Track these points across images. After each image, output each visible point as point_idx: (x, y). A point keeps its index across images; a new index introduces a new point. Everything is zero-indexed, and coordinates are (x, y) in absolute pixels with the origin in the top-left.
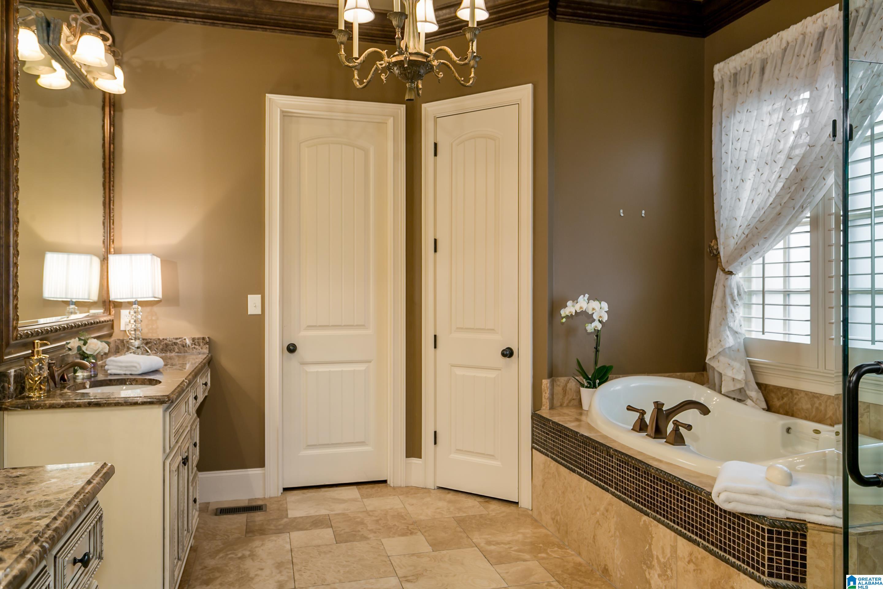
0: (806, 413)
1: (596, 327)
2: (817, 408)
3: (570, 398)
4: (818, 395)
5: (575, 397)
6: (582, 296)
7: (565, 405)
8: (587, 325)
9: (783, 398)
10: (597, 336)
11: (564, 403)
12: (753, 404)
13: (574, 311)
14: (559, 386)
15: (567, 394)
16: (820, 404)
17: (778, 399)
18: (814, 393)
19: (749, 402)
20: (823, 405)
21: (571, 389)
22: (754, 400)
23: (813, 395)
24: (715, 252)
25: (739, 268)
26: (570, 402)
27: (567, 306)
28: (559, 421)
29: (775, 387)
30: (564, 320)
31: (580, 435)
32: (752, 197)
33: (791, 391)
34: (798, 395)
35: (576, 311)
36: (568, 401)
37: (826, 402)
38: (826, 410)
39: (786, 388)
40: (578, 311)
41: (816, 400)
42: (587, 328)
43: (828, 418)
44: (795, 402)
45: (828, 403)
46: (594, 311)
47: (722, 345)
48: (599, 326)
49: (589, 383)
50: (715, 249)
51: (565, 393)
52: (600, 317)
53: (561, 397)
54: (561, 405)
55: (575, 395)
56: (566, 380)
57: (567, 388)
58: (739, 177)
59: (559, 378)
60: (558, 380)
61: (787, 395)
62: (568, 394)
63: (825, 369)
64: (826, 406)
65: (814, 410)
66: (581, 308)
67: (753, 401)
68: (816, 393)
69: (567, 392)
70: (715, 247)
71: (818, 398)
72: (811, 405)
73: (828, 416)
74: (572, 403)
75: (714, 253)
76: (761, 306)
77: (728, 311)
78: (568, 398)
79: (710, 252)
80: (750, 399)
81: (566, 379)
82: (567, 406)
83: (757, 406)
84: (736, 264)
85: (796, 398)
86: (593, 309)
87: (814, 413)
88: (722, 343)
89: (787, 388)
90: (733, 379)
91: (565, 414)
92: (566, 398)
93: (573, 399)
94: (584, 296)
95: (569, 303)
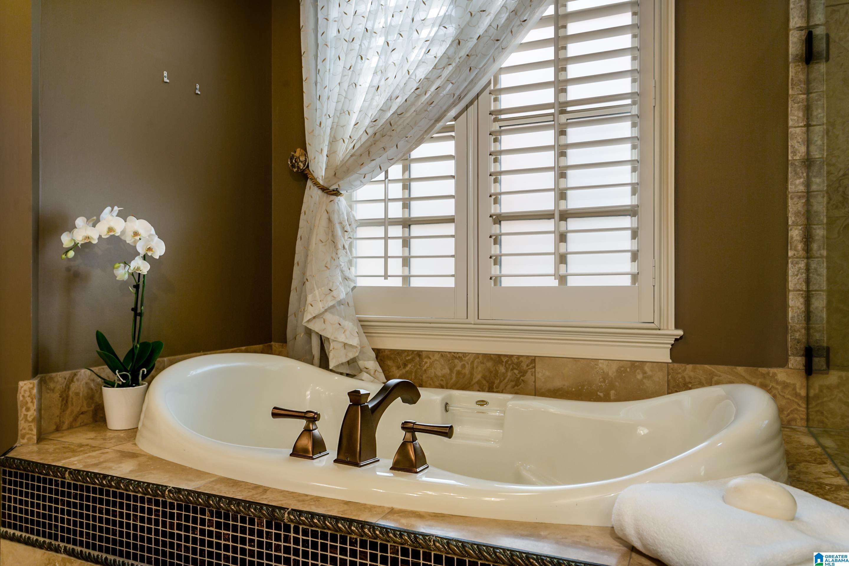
0: (442, 380)
1: (138, 269)
2: (459, 373)
3: (76, 410)
4: (461, 355)
5: (85, 409)
6: (108, 209)
7: (65, 426)
8: (117, 265)
9: (405, 365)
10: (137, 287)
11: (64, 423)
12: (372, 378)
13: (98, 236)
14: (53, 390)
15: (69, 404)
16: (463, 366)
17: (398, 368)
18: (455, 353)
19: (365, 375)
20: (468, 367)
21: (77, 394)
22: (372, 372)
23: (453, 356)
24: (301, 165)
25: (358, 183)
26: (75, 420)
27: (75, 227)
28: (85, 466)
29: (392, 351)
30: (71, 254)
31: (170, 491)
32: (375, 84)
33: (419, 354)
34: (430, 358)
35: (100, 236)
36: (71, 419)
37: (473, 362)
38: (472, 374)
39: (411, 351)
40: (103, 237)
41: (456, 361)
42: (115, 272)
43: (474, 384)
44: (425, 367)
45: (475, 364)
46: (137, 238)
47: (333, 297)
48: (145, 268)
49: (124, 377)
50: (302, 162)
51: (67, 402)
52: (150, 249)
53: (57, 412)
54: (58, 429)
55: (85, 405)
56: (67, 376)
57: (70, 393)
58: (355, 54)
59: (54, 374)
60: (51, 379)
61: (412, 360)
62: (72, 404)
63: (478, 319)
64: (473, 368)
65: (454, 375)
66: (110, 230)
67: (370, 374)
68: (458, 353)
69: (70, 399)
70: (302, 159)
71: (460, 358)
72: (450, 369)
73: (475, 380)
74: (79, 421)
75: (298, 167)
76: (383, 241)
77: (340, 246)
78: (72, 412)
79: (293, 166)
80: (367, 373)
81: (67, 374)
82: (71, 427)
83: (376, 380)
84: (355, 176)
85: (426, 363)
86: (136, 234)
87: (454, 379)
88: (334, 293)
89: (413, 351)
90: (345, 345)
91: (81, 446)
92: (68, 412)
93: (82, 413)
94: (112, 210)
95: (80, 222)
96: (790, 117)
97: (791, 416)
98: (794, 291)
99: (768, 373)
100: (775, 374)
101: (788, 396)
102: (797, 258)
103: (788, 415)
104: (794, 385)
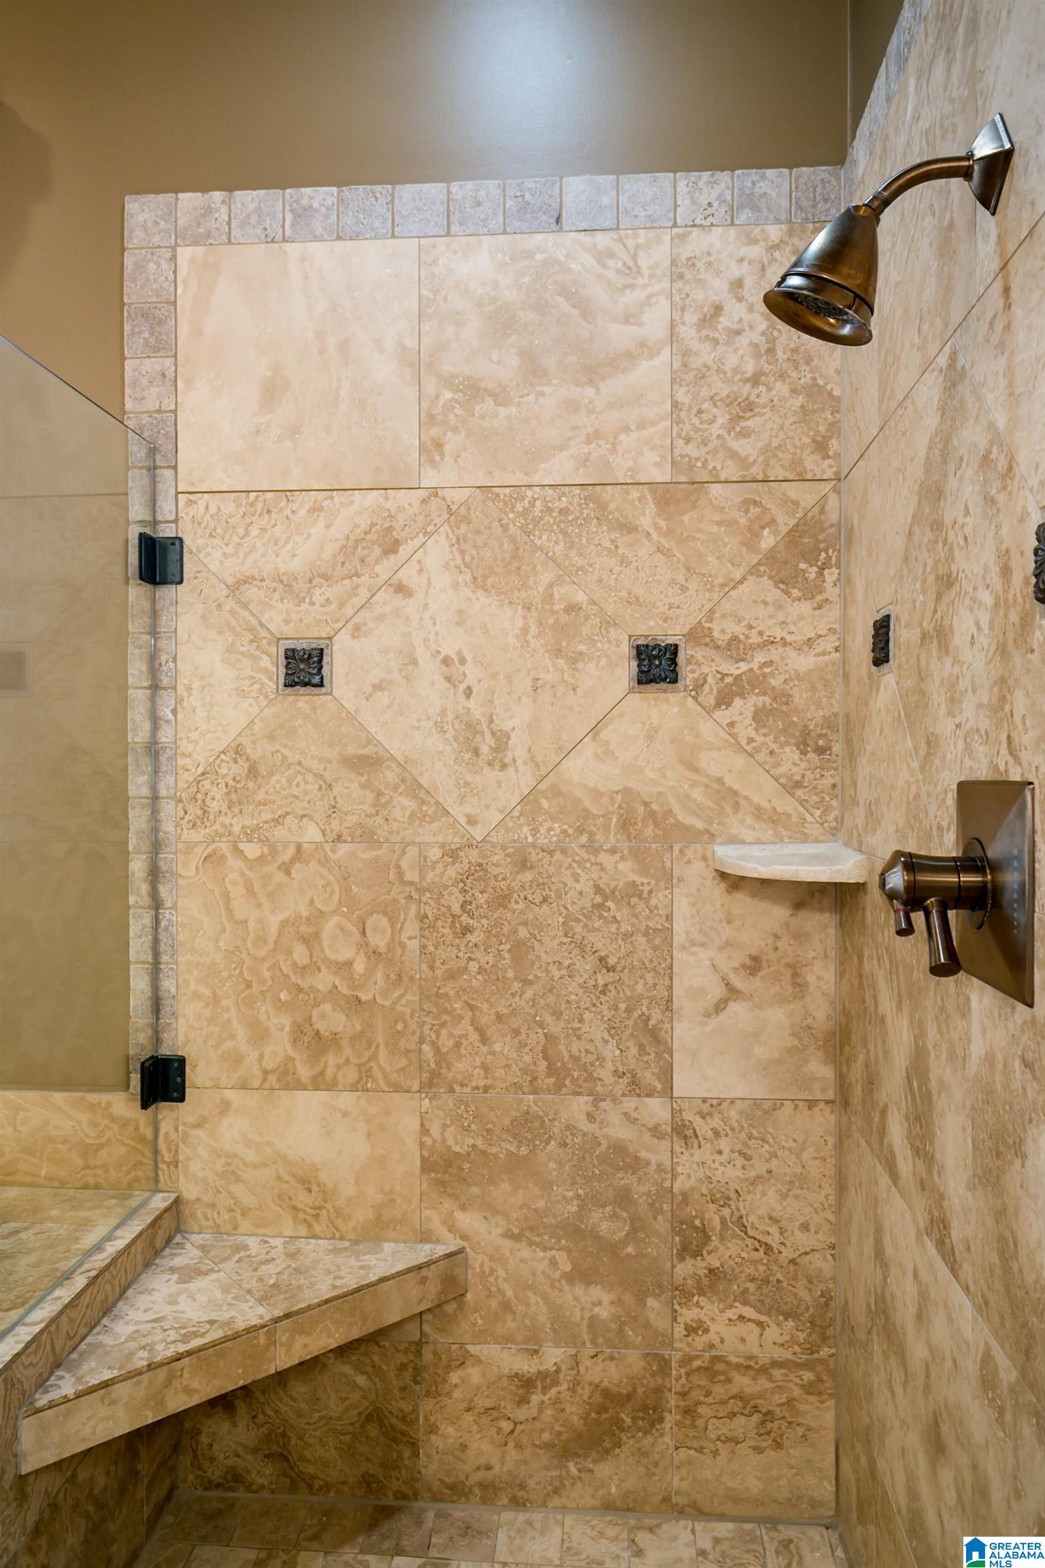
96: (130, 671)
97: (133, 1174)
98: (136, 962)
99: (99, 1103)
100: (109, 1104)
101: (130, 1142)
102: (141, 907)
103: (128, 1173)
104: (137, 1121)
